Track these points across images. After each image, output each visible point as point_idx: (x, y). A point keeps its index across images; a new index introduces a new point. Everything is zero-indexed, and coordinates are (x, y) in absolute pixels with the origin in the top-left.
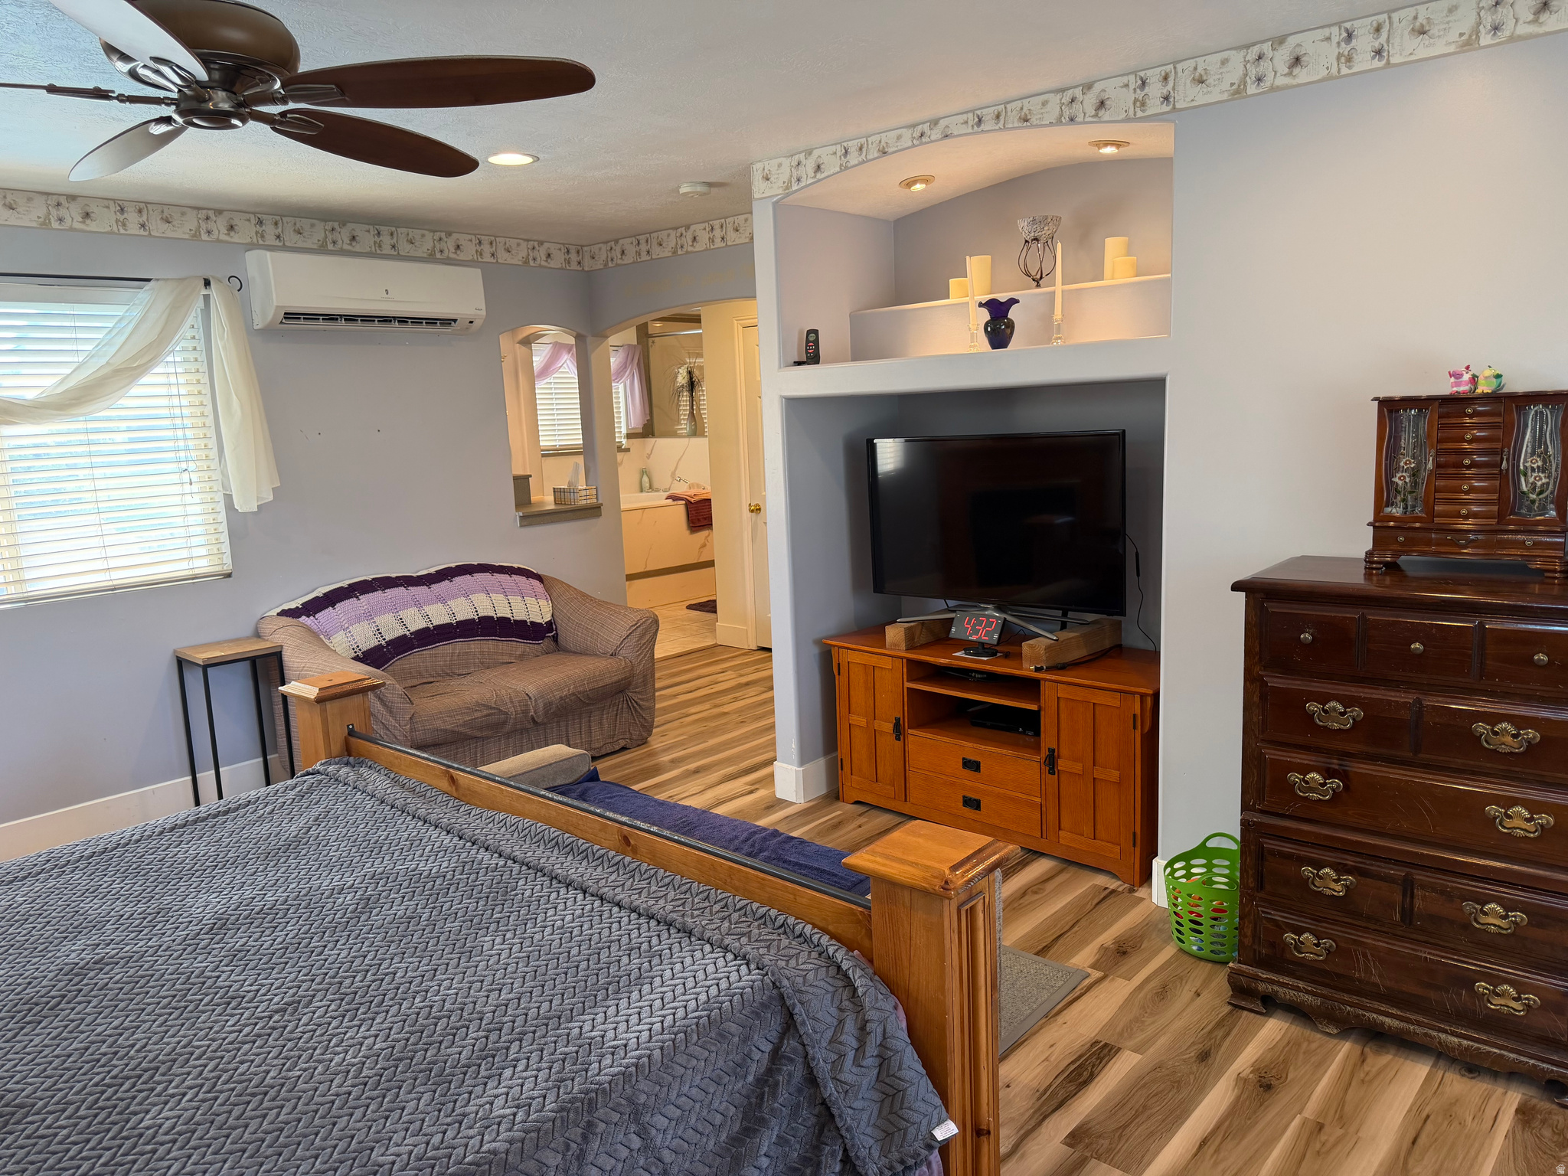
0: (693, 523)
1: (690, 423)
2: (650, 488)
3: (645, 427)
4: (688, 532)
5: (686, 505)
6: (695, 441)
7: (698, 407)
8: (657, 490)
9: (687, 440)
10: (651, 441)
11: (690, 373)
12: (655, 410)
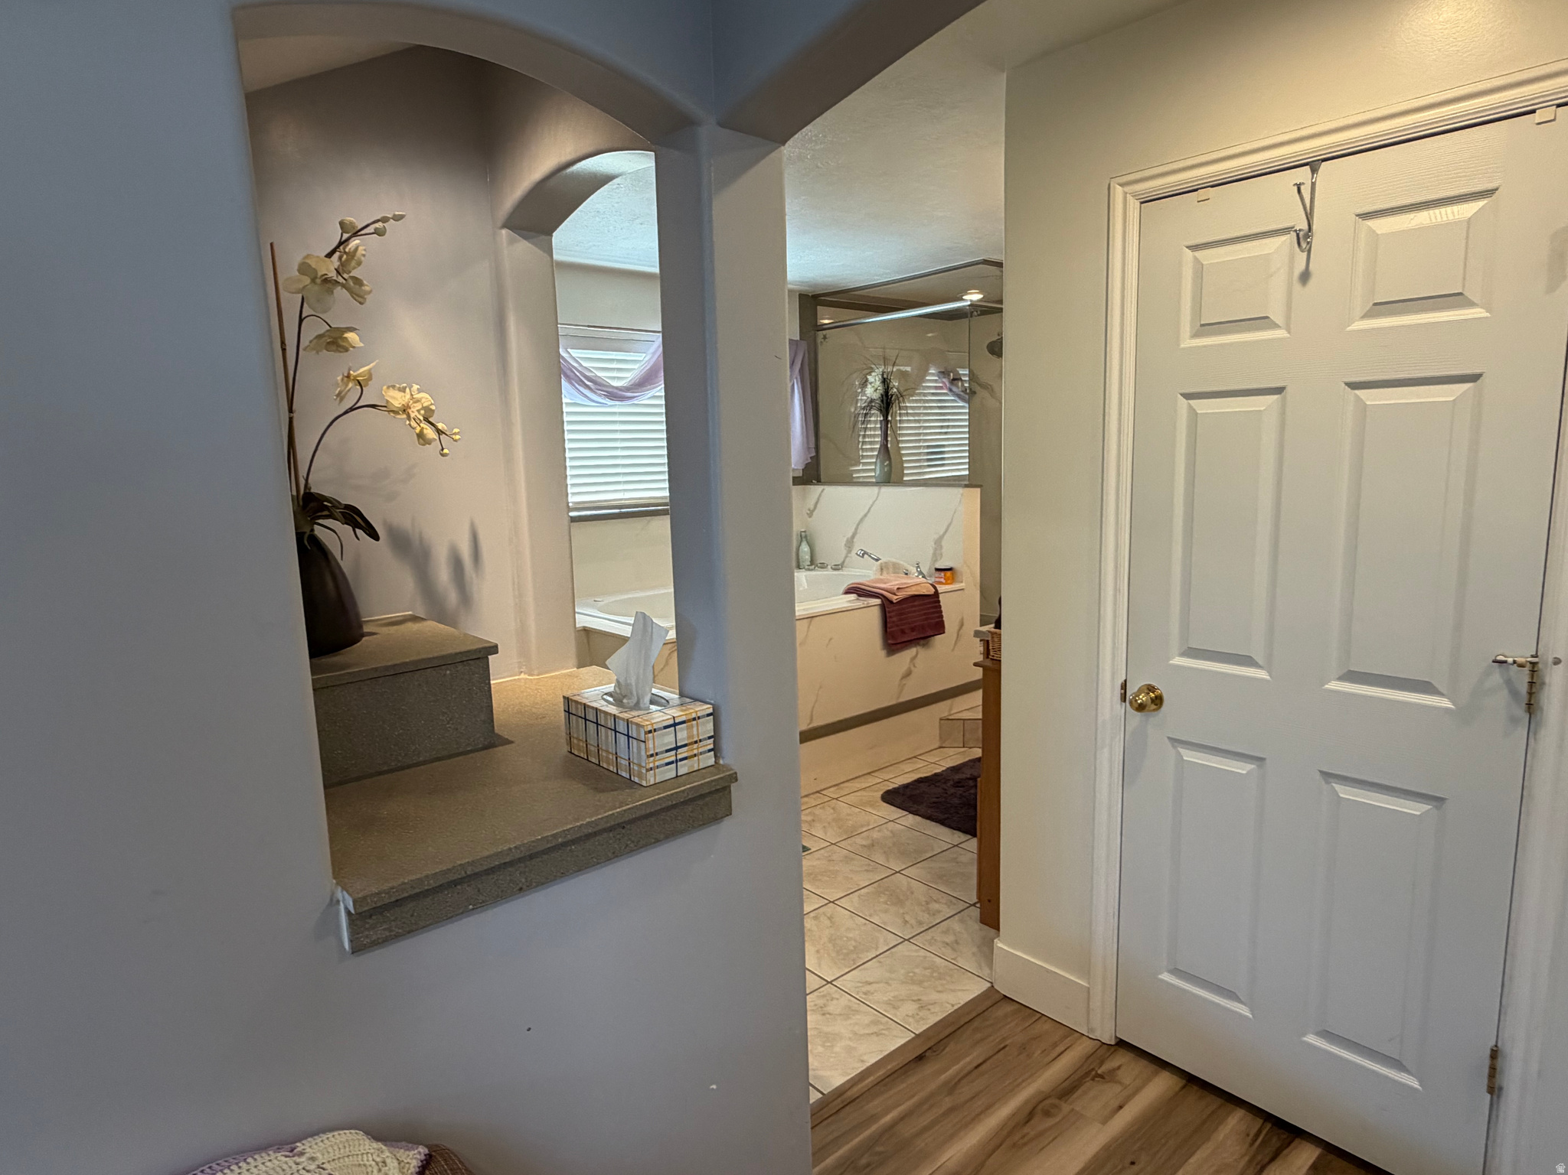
0: (893, 637)
1: (882, 463)
2: (812, 562)
3: (807, 468)
4: (883, 653)
5: (883, 607)
6: (888, 492)
7: (895, 435)
8: (823, 566)
9: (875, 489)
10: (815, 490)
11: (885, 381)
12: (822, 442)
